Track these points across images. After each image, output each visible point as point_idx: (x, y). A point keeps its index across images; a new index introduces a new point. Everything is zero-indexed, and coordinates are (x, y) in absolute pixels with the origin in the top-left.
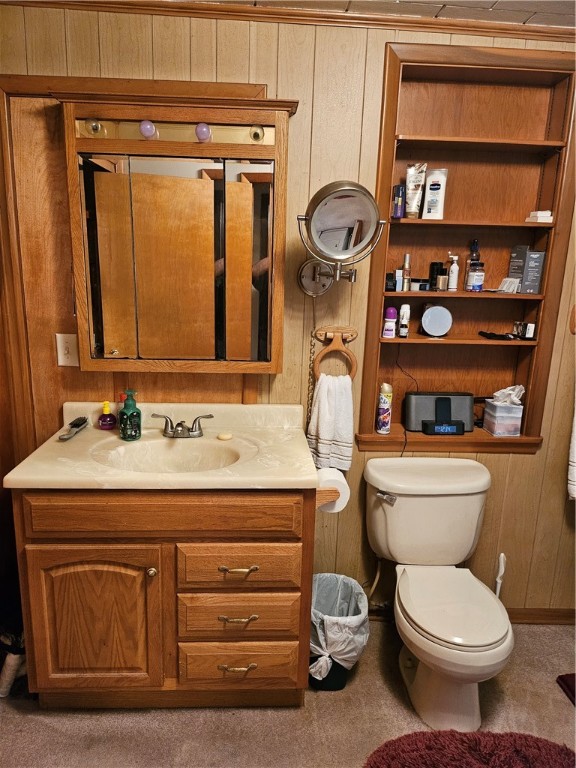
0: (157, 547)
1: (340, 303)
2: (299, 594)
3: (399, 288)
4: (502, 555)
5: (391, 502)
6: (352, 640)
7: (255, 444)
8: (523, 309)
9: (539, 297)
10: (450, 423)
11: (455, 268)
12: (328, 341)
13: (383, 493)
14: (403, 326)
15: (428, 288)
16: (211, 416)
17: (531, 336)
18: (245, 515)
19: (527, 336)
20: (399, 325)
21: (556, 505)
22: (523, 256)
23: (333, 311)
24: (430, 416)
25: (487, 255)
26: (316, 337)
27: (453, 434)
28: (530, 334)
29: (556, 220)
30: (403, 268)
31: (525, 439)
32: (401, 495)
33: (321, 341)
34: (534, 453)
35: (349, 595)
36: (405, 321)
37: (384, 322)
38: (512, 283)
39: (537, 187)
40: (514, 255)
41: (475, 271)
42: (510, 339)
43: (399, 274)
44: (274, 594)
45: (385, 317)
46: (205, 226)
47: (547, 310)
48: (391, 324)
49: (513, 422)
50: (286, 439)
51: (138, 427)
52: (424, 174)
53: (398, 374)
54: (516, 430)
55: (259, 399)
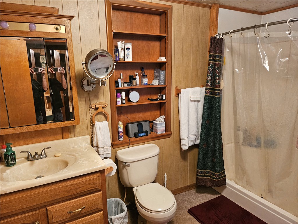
0: (38, 212)
1: (99, 93)
2: (103, 212)
3: (120, 86)
4: (165, 174)
5: (129, 166)
6: (123, 222)
7: (73, 156)
8: (160, 90)
9: (165, 86)
10: (143, 132)
11: (137, 77)
12: (97, 109)
13: (125, 163)
14: (123, 100)
15: (130, 85)
16: (50, 147)
17: (165, 99)
18: (77, 187)
19: (163, 99)
20: (122, 100)
21: (178, 153)
22: (159, 72)
23: (97, 97)
24: (136, 131)
25: (147, 72)
26: (91, 107)
27: (145, 136)
28: (164, 98)
29: (167, 60)
30: (120, 78)
31: (167, 133)
32: (132, 162)
33: (94, 109)
34: (170, 137)
35: (117, 205)
36: (124, 98)
37: (117, 99)
38: (156, 81)
39: (159, 48)
40: (155, 72)
41: (144, 78)
42: (158, 101)
43: (119, 80)
44: (92, 215)
45: (116, 97)
46: (24, 60)
47: (168, 90)
48: (119, 99)
49: (163, 128)
50: (86, 150)
51: (15, 159)
52: (124, 45)
53: (123, 117)
54: (164, 131)
55: (70, 136)
